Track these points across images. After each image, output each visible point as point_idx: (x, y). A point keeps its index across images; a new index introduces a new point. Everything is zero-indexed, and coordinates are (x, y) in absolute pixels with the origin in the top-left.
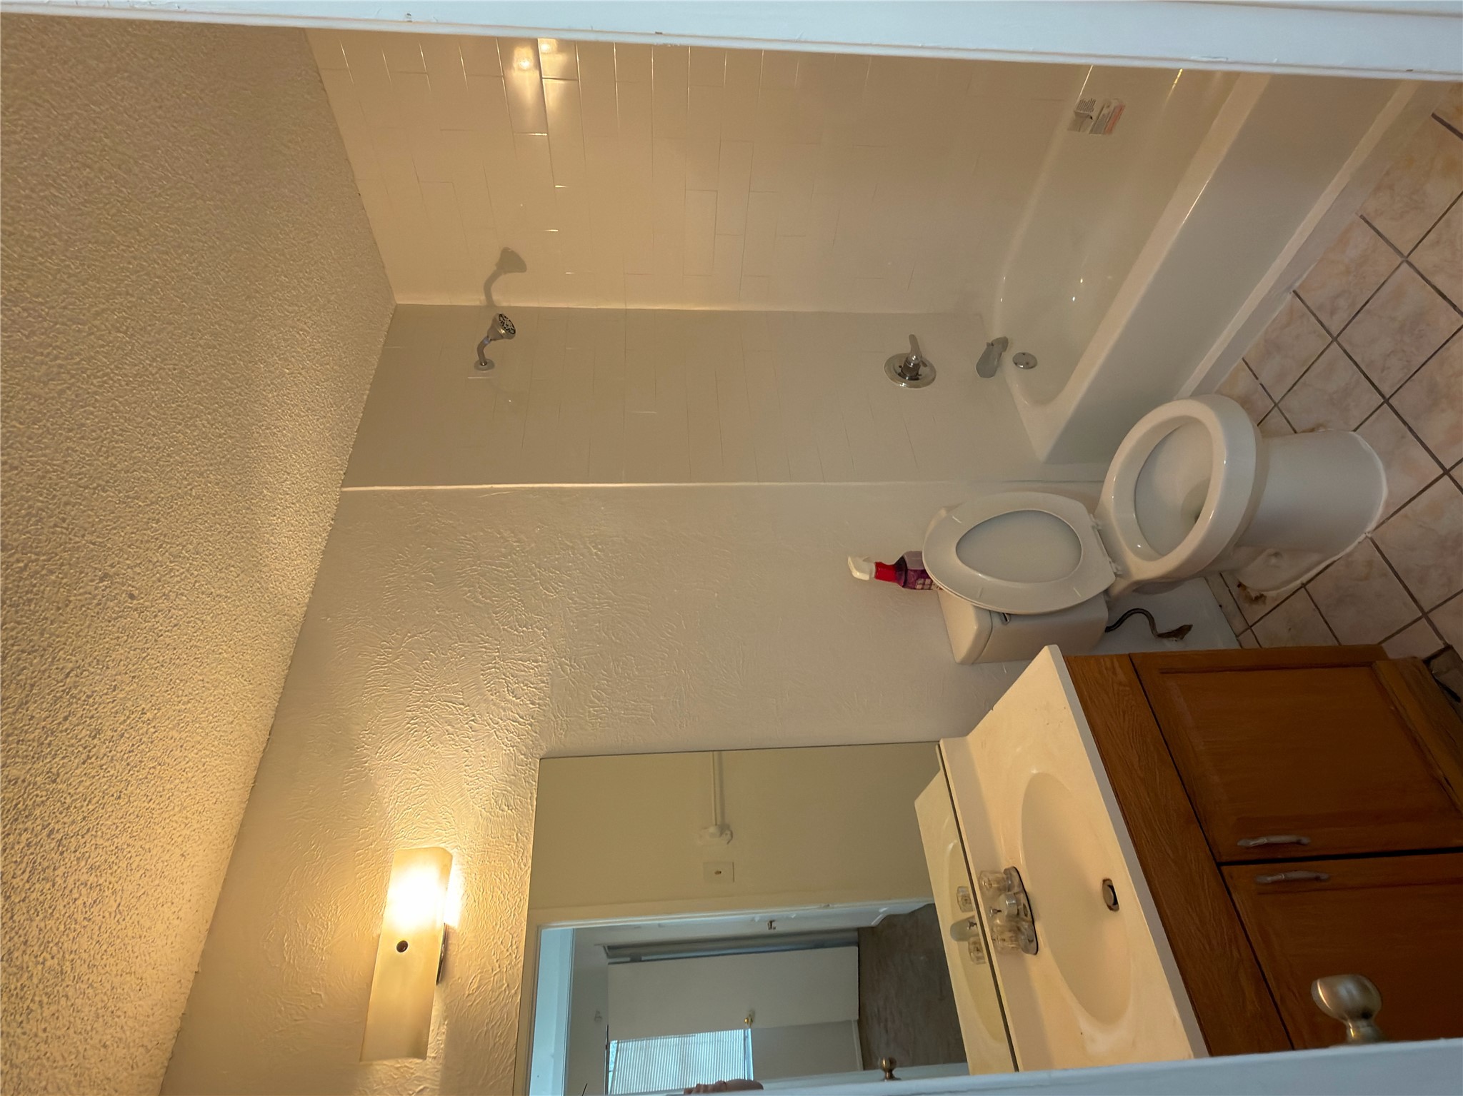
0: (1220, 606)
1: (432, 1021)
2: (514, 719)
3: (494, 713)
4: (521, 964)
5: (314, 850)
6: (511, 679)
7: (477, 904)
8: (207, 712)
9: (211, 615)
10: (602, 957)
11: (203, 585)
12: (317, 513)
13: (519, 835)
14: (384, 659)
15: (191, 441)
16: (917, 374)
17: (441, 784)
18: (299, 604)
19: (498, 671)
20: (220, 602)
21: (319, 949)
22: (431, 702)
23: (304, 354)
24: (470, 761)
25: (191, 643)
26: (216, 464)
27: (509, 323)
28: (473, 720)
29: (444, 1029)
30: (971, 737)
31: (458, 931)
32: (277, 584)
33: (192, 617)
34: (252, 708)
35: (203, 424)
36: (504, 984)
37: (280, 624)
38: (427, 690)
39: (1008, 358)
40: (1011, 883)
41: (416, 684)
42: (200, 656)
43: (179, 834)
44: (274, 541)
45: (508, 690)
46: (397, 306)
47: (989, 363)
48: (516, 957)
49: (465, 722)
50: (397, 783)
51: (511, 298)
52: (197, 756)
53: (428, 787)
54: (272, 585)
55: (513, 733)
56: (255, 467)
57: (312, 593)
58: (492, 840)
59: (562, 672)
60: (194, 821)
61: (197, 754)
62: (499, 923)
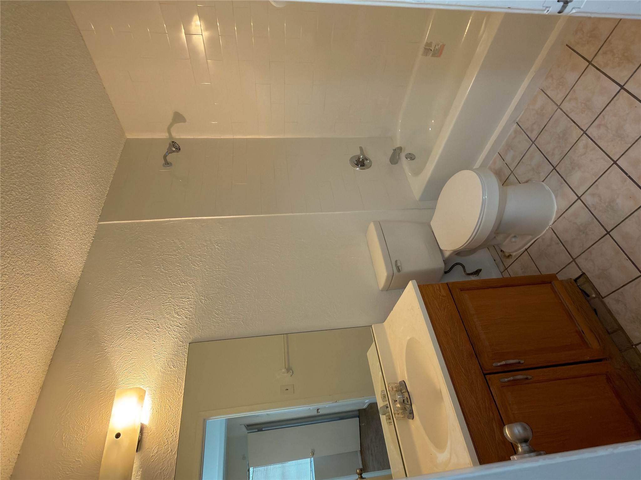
0: (494, 260)
1: (134, 470)
2: (178, 326)
3: (168, 324)
4: (178, 440)
5: (79, 392)
6: (177, 307)
7: (157, 413)
8: (22, 329)
9: (23, 284)
10: (244, 429)
11: (18, 270)
12: (84, 234)
13: (178, 379)
14: (116, 300)
15: (9, 202)
16: (364, 163)
17: (142, 358)
18: (75, 277)
19: (170, 304)
20: (28, 277)
21: (80, 439)
22: (138, 319)
23: (75, 161)
24: (156, 346)
25: (12, 298)
26: (24, 212)
27: (177, 145)
28: (158, 327)
29: (140, 473)
30: (385, 323)
31: (148, 426)
32: (62, 268)
33: (12, 285)
34: (49, 327)
35: (16, 194)
36: (169, 450)
37: (64, 286)
38: (136, 314)
39: (403, 155)
40: (402, 387)
41: (131, 311)
42: (17, 303)
43: (6, 389)
44: (60, 248)
45: (175, 312)
46: (128, 140)
47: (395, 158)
48: (175, 437)
49: (154, 328)
50: (121, 358)
51: (180, 134)
52: (16, 351)
53: (136, 359)
54: (59, 269)
55: (177, 332)
56: (48, 214)
57: (83, 271)
58: (166, 382)
59: (201, 303)
60: (15, 382)
61: (16, 350)
62: (168, 421)
